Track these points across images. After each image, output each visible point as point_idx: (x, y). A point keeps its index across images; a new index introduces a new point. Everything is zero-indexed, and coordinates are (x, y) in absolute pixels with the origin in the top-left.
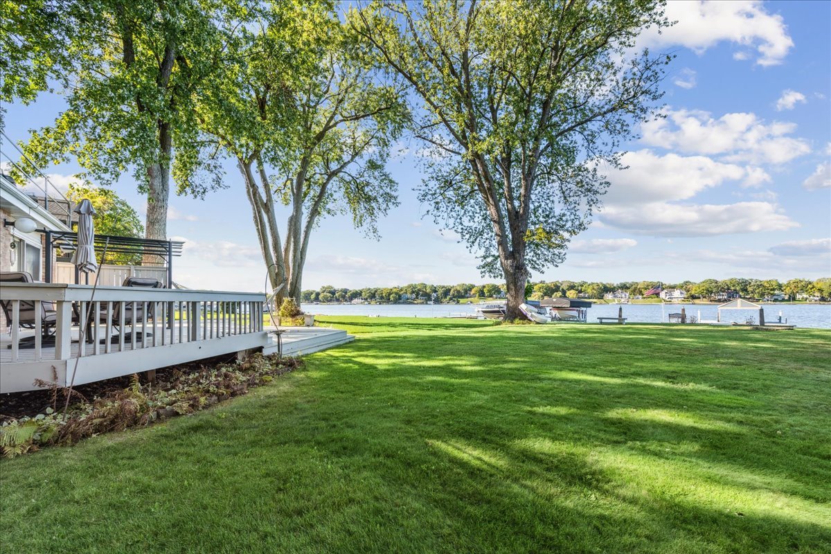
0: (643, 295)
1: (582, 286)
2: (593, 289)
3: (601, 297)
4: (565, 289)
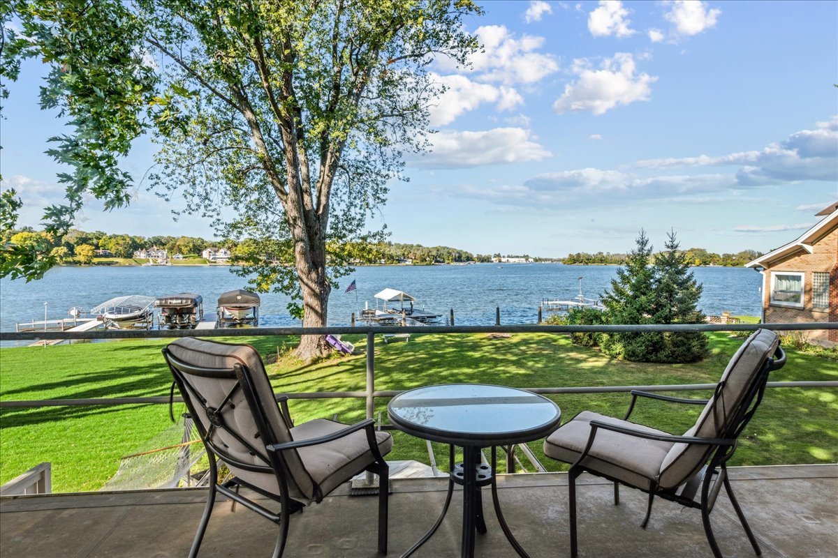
0: (183, 253)
1: (98, 238)
2: (118, 244)
3: (129, 256)
4: (72, 242)
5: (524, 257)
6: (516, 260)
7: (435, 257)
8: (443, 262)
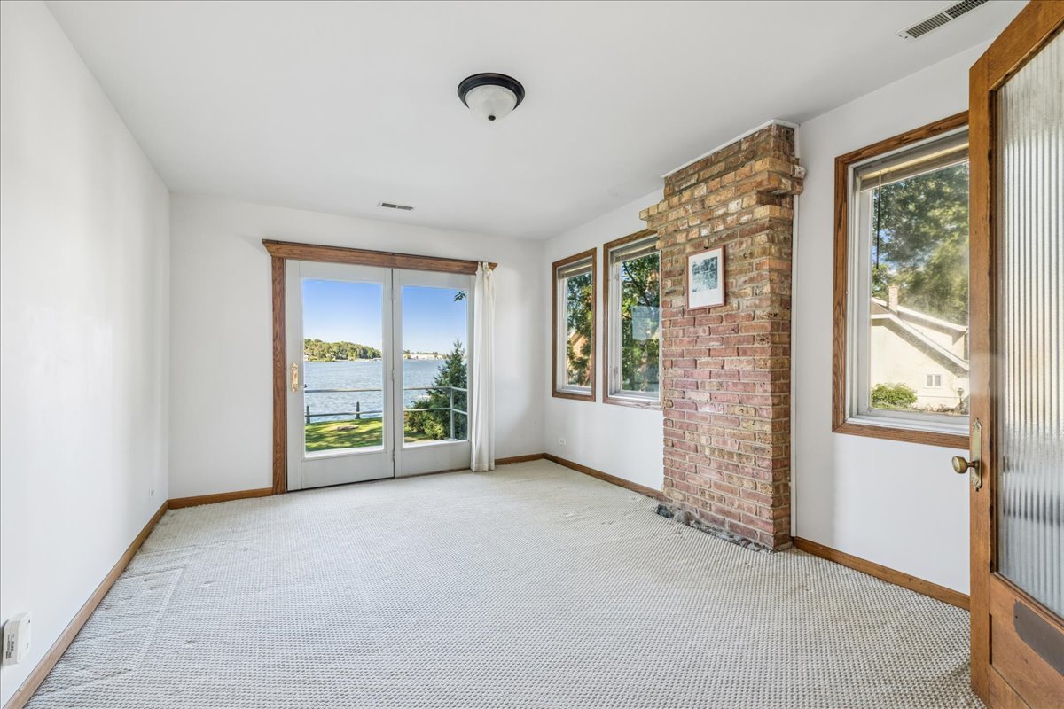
5: (433, 353)
6: (426, 357)
7: (336, 354)
8: (346, 359)
